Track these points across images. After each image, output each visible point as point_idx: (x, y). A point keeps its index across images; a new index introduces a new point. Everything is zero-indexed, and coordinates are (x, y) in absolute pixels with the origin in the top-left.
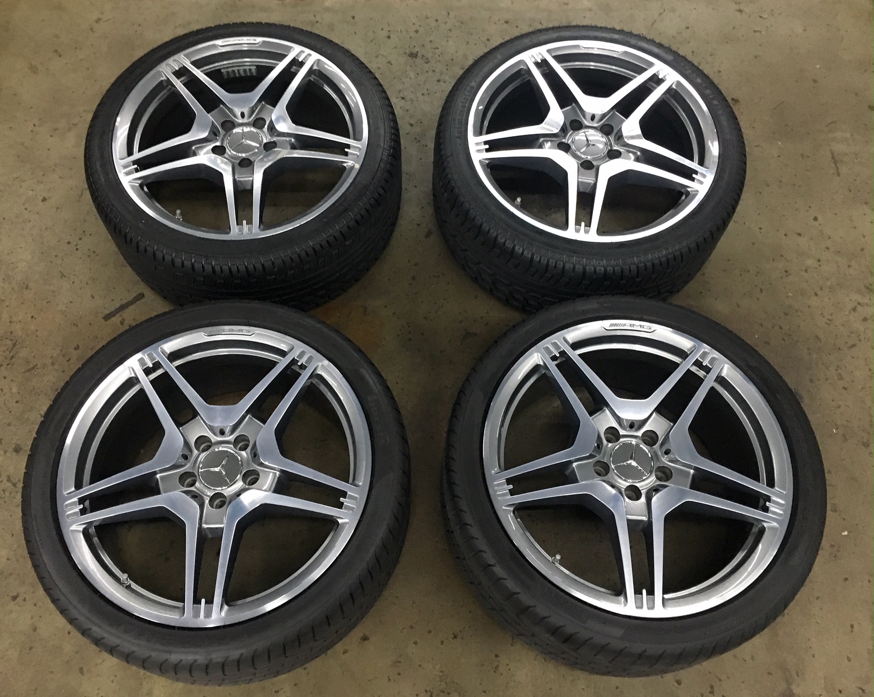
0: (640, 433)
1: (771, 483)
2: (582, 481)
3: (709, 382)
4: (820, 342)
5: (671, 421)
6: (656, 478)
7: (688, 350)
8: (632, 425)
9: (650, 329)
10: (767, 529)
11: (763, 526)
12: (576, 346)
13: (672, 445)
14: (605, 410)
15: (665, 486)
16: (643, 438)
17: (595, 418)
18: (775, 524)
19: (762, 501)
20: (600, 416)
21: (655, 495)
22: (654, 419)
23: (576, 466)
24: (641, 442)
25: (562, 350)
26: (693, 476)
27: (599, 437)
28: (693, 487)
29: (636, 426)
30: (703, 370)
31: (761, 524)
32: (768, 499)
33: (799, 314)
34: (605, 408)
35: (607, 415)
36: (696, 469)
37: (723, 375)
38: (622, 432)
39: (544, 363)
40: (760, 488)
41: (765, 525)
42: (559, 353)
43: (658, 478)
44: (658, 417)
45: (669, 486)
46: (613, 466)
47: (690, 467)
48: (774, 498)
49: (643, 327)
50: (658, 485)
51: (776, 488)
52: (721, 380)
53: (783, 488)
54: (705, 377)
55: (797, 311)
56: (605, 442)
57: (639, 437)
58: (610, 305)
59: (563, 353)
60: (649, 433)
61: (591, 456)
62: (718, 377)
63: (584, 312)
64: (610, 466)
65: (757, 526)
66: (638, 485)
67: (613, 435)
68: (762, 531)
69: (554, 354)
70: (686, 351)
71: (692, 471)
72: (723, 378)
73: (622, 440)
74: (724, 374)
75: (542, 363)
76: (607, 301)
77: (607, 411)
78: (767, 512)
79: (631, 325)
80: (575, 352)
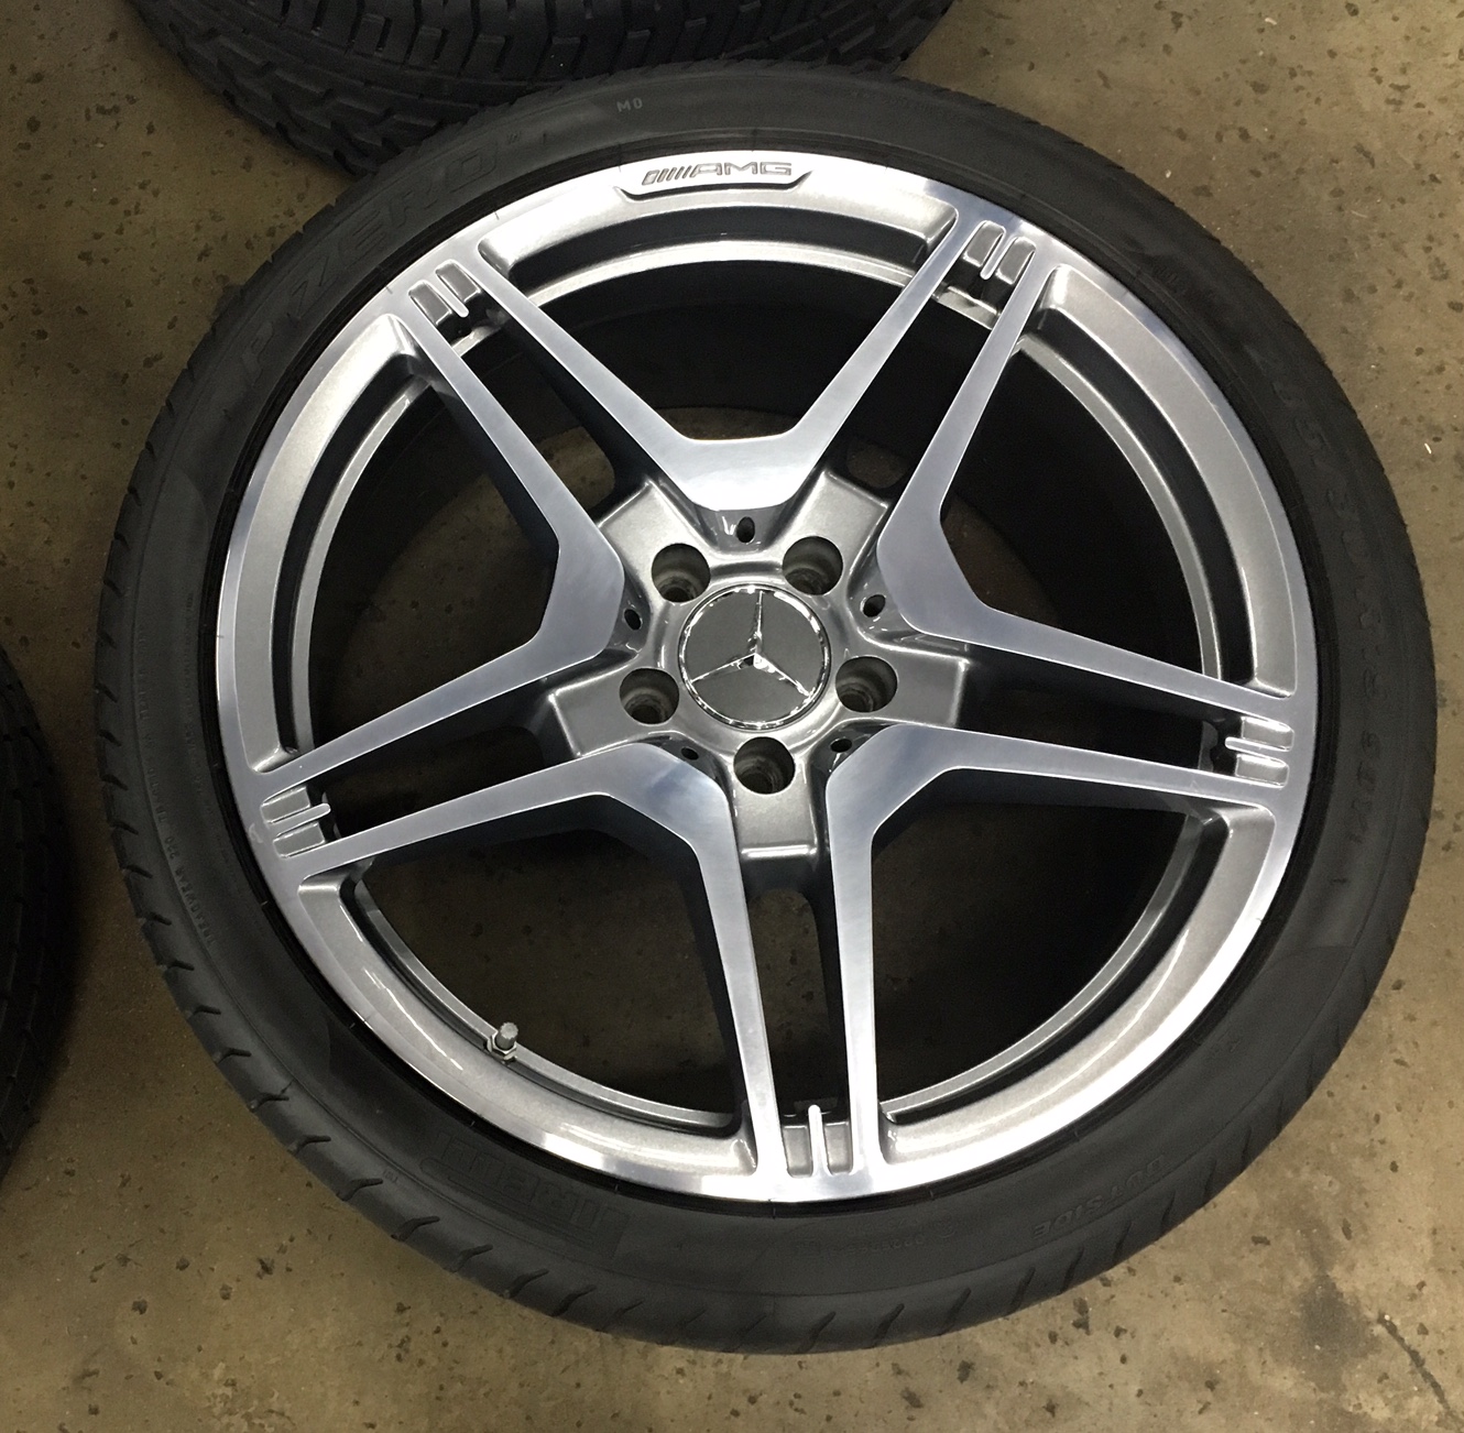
0: (776, 553)
1: (1238, 668)
2: (583, 752)
3: (1006, 339)
4: (1372, 163)
5: (880, 493)
6: (840, 704)
7: (928, 233)
8: (746, 530)
9: (789, 172)
10: (1231, 831)
11: (1221, 822)
12: (530, 273)
13: (890, 578)
14: (648, 490)
15: (875, 728)
16: (790, 570)
17: (616, 523)
18: (1261, 810)
19: (1208, 734)
20: (631, 513)
21: (839, 762)
22: (823, 494)
23: (559, 699)
24: (780, 581)
25: (478, 291)
26: (969, 676)
27: (633, 586)
28: (969, 719)
29: (760, 530)
30: (985, 300)
31: (1212, 814)
32: (1231, 723)
33: (1299, 80)
34: (649, 482)
35: (657, 507)
36: (976, 653)
37: (1053, 307)
38: (714, 558)
39: (419, 349)
40: (1204, 688)
41: (1227, 816)
42: (468, 305)
43: (850, 701)
44: (836, 489)
45: (888, 725)
46: (690, 685)
47: (955, 649)
48: (1251, 719)
49: (765, 172)
50: (850, 725)
51: (1257, 682)
52: (1049, 326)
53: (1282, 675)
54: (994, 319)
55: (1293, 74)
56: (657, 601)
57: (776, 566)
58: (639, 103)
59: (482, 306)
60: (808, 548)
61: (610, 659)
62: (1036, 316)
63: (547, 141)
64: (680, 684)
65: (1194, 821)
66: (779, 735)
67: (681, 571)
68: (1215, 838)
69: (450, 312)
70: (922, 236)
71: (963, 664)
72: (1056, 316)
73: (716, 585)
74: (1058, 300)
75: (409, 351)
76: (628, 91)
77: (657, 494)
78: (1230, 771)
79: (720, 169)
80: (532, 297)
